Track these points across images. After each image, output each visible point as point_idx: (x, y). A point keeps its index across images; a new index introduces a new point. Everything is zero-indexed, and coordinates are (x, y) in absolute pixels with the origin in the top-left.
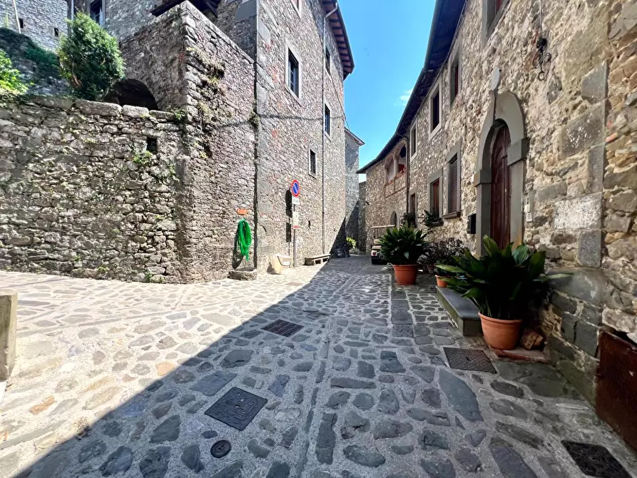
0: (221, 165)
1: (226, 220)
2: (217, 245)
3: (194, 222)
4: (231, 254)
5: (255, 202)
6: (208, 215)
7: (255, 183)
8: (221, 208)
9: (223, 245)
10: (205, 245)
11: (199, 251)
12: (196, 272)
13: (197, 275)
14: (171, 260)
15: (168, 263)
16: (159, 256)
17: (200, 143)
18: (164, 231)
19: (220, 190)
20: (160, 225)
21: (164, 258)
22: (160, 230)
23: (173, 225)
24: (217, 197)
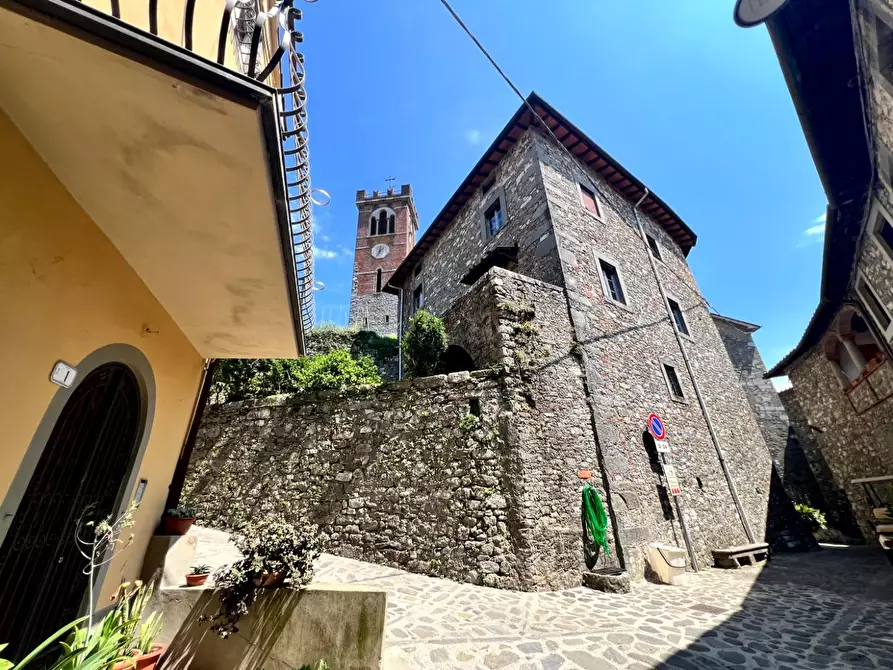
0: (547, 414)
1: (565, 489)
2: (559, 528)
3: (526, 495)
4: (581, 543)
5: (600, 457)
6: (541, 483)
7: (594, 429)
8: (555, 472)
9: (567, 529)
10: (544, 529)
11: (537, 538)
12: (537, 572)
13: (539, 578)
14: (505, 551)
15: (502, 556)
16: (491, 545)
17: (520, 394)
18: (493, 510)
19: (551, 447)
20: (489, 502)
21: (497, 549)
22: (489, 508)
23: (503, 501)
24: (548, 457)
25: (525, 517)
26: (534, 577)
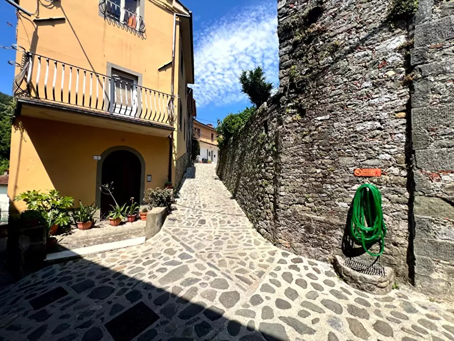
0: (319, 118)
1: (329, 186)
2: (314, 216)
3: (282, 188)
4: (340, 233)
5: (409, 152)
6: (300, 180)
7: (408, 117)
8: (318, 171)
9: (322, 218)
10: (295, 213)
11: (286, 217)
12: (282, 237)
13: (284, 241)
14: (270, 219)
15: (268, 222)
16: (265, 213)
17: (293, 107)
18: (268, 194)
19: (319, 149)
20: (266, 189)
21: (267, 217)
22: (266, 193)
23: (273, 190)
24: (311, 158)
25: (279, 202)
26: (279, 239)
